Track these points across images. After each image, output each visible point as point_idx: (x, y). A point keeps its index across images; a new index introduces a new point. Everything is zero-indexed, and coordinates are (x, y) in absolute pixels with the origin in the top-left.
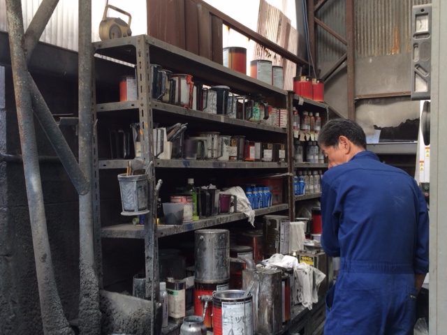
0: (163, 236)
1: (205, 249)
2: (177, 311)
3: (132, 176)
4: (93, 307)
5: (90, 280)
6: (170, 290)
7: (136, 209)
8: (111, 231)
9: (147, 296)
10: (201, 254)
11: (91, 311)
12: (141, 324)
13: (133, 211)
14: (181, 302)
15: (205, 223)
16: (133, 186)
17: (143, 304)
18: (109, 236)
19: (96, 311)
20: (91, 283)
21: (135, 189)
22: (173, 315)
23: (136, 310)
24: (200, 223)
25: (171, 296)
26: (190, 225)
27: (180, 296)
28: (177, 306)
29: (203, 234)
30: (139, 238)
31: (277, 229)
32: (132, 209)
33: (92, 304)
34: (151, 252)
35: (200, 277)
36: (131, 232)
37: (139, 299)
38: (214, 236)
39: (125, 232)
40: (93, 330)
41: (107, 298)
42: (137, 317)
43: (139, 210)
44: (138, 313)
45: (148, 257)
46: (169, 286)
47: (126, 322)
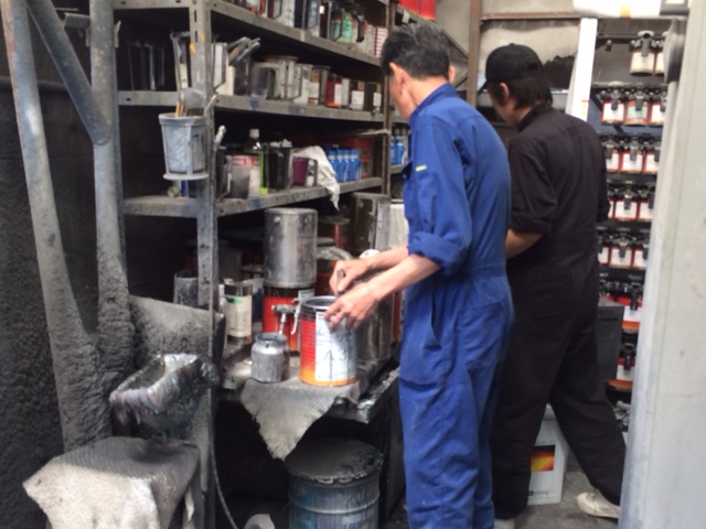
0: (223, 214)
1: (281, 238)
2: (240, 327)
3: (185, 117)
4: (123, 317)
5: (116, 277)
6: (230, 297)
7: (190, 171)
8: (141, 206)
9: (201, 302)
10: (275, 244)
11: (120, 324)
12: (193, 343)
13: (184, 173)
14: (246, 314)
15: (277, 199)
16: (185, 134)
17: (195, 315)
18: (137, 213)
19: (126, 324)
20: (118, 281)
21: (188, 138)
22: (233, 333)
23: (184, 323)
24: (271, 199)
25: (231, 305)
26: (257, 201)
27: (243, 305)
28: (240, 321)
29: (279, 215)
30: (188, 216)
31: (372, 213)
32: (183, 169)
33: (121, 313)
34: (207, 239)
35: (274, 278)
36: (174, 208)
37: (187, 308)
38: (296, 218)
39: (164, 208)
40: (123, 350)
41: (136, 306)
42: (186, 333)
43: (195, 172)
44: (188, 329)
45: (203, 246)
46: (230, 291)
47: (169, 340)
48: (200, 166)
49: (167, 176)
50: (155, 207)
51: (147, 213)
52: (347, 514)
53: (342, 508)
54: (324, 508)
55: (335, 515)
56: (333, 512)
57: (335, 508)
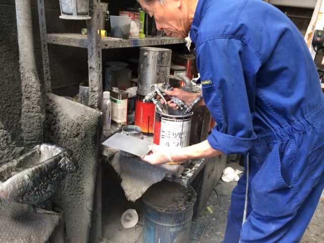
0: (107, 47)
1: (148, 65)
2: (119, 117)
4: (35, 110)
5: (30, 84)
6: (114, 99)
7: (75, 13)
8: (56, 38)
10: (143, 70)
11: (32, 114)
12: (83, 128)
13: (71, 14)
14: (123, 110)
15: (151, 41)
17: (86, 111)
19: (37, 114)
20: (32, 87)
22: (115, 120)
23: (79, 115)
24: (146, 41)
25: (115, 104)
26: (135, 41)
27: (122, 105)
28: (120, 113)
29: (147, 51)
30: (83, 47)
33: (33, 108)
34: (94, 62)
35: (142, 90)
36: (75, 41)
37: (82, 106)
38: (157, 53)
40: (35, 131)
42: (79, 121)
43: (78, 14)
44: (81, 119)
45: (91, 68)
46: (114, 96)
47: (70, 124)
48: (83, 10)
49: (63, 17)
50: (64, 39)
51: (60, 43)
52: (173, 227)
53: (170, 223)
54: (160, 222)
55: (166, 226)
56: (165, 225)
57: (166, 223)
